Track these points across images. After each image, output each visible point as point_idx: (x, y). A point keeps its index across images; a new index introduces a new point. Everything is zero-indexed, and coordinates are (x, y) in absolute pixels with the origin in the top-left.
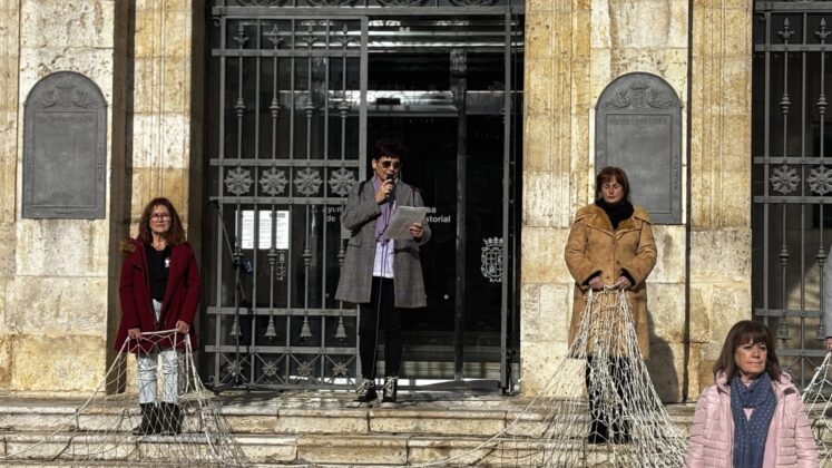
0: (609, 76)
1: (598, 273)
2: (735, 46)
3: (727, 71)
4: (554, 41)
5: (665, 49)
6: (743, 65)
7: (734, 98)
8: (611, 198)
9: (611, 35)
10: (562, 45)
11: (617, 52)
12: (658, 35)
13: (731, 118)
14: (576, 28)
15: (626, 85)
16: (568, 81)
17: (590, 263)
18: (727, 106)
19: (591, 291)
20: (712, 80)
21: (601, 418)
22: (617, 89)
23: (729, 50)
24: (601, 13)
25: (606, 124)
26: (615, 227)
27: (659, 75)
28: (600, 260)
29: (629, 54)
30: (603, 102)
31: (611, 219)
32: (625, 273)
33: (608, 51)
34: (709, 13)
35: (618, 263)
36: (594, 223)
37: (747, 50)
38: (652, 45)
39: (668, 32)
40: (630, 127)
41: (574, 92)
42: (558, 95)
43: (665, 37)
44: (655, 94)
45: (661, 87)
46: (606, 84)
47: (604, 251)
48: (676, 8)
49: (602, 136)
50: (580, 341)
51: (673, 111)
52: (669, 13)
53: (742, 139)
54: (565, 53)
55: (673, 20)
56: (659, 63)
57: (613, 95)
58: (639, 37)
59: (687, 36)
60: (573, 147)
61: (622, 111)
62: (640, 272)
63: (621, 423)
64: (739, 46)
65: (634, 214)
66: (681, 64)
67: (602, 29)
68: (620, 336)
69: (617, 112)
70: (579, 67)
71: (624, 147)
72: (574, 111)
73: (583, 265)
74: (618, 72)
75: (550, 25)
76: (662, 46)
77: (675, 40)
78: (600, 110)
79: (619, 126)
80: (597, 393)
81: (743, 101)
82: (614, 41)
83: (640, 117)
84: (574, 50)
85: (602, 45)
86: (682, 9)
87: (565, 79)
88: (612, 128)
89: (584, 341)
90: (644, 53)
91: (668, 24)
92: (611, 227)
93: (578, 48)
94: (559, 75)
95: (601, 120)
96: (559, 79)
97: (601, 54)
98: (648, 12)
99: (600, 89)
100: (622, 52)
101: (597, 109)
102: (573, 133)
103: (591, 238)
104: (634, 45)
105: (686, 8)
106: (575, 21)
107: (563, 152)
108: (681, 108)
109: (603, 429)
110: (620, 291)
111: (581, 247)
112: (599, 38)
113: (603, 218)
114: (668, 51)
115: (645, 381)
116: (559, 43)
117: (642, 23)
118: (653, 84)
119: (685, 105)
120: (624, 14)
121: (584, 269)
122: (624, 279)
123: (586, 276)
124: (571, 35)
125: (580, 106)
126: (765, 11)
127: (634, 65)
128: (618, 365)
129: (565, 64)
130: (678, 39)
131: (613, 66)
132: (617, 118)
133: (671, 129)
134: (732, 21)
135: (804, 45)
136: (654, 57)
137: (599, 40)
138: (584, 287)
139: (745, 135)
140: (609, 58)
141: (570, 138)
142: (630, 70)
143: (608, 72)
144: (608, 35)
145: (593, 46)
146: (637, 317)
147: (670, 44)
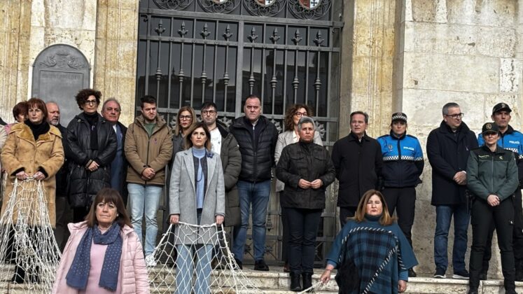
0: (43, 45)
1: (22, 169)
2: (127, 33)
3: (121, 49)
4: (7, 21)
5: (81, 30)
6: (132, 46)
7: (125, 67)
8: (33, 118)
9: (45, 19)
10: (13, 24)
11: (49, 30)
12: (76, 21)
13: (123, 79)
14: (23, 13)
15: (54, 52)
16: (17, 48)
17: (18, 162)
18: (121, 71)
19: (16, 180)
20: (111, 54)
21: (21, 265)
22: (48, 54)
23: (123, 35)
24: (39, 4)
25: (39, 77)
26: (36, 138)
27: (76, 47)
28: (24, 160)
29: (57, 32)
30: (38, 62)
31: (34, 133)
32: (41, 169)
33: (43, 29)
34: (111, 11)
35: (36, 163)
36: (22, 136)
37: (134, 36)
38: (72, 27)
39: (83, 19)
40: (55, 80)
41: (20, 56)
42: (9, 56)
43: (81, 22)
44: (73, 59)
45: (77, 55)
46: (41, 51)
47: (28, 154)
48: (88, 5)
49: (36, 85)
50: (8, 213)
51: (85, 71)
52: (83, 7)
53: (130, 93)
54: (15, 29)
55: (86, 11)
56: (76, 39)
57: (45, 58)
58: (64, 21)
59: (95, 23)
60: (18, 92)
61: (51, 69)
62: (52, 169)
63: (34, 268)
64: (129, 33)
65: (50, 131)
66: (90, 41)
67: (39, 14)
68: (36, 211)
69: (47, 69)
70: (24, 39)
71: (51, 93)
72: (19, 69)
73: (12, 163)
74: (49, 43)
75: (6, 10)
76: (79, 28)
77: (87, 25)
78: (36, 67)
79: (49, 79)
80: (19, 248)
81: (131, 69)
82: (47, 23)
83: (63, 73)
84: (21, 28)
85: (38, 24)
86: (92, 5)
87: (14, 47)
88: (44, 79)
89: (11, 213)
90: (66, 32)
91: (83, 14)
92: (33, 139)
93: (24, 27)
94: (10, 43)
95: (37, 75)
96: (10, 46)
97: (38, 30)
98: (70, 6)
99: (37, 54)
100: (52, 30)
101: (34, 66)
102: (19, 83)
103: (19, 145)
104: (60, 26)
105: (95, 5)
106: (23, 8)
107: (11, 94)
108: (90, 69)
109: (21, 272)
110: (38, 181)
111: (12, 151)
112: (37, 20)
113: (28, 132)
114: (83, 32)
115: (52, 241)
116: (11, 22)
117: (66, 13)
118: (72, 53)
119: (92, 68)
120: (54, 5)
121: (13, 165)
122: (40, 173)
123: (14, 170)
124: (19, 18)
125: (23, 65)
126: (148, 14)
127: (60, 39)
128: (33, 230)
129: (14, 36)
130: (90, 24)
131: (45, 39)
132: (47, 73)
133: (83, 83)
134: (126, 17)
135: (172, 38)
136: (73, 35)
137: (37, 21)
138: (13, 177)
139: (132, 90)
140: (43, 33)
141: (16, 86)
142: (57, 42)
143: (42, 43)
144: (43, 18)
145: (32, 25)
146: (48, 199)
147: (84, 27)
